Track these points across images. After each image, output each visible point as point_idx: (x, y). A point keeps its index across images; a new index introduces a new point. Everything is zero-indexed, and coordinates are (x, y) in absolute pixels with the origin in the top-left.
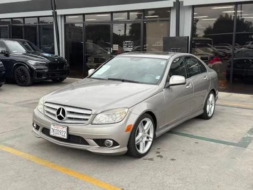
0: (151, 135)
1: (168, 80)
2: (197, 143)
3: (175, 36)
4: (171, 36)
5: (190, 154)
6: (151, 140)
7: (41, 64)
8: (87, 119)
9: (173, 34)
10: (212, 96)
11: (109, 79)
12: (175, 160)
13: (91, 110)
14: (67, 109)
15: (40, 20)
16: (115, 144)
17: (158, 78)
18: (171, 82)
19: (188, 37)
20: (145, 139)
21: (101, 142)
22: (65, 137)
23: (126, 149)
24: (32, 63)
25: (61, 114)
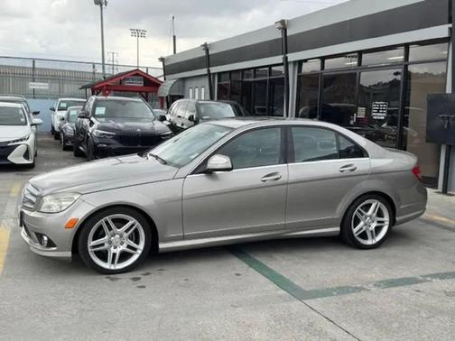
0: (141, 245)
2: (240, 275)
18: (209, 165)
20: (122, 248)
23: (68, 254)
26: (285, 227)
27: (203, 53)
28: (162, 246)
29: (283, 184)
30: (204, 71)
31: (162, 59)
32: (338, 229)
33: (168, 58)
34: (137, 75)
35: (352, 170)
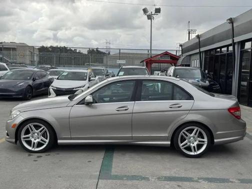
20: (38, 140)
26: (132, 138)
27: (197, 40)
28: (59, 141)
29: (129, 113)
30: (197, 51)
31: (181, 46)
32: (169, 143)
33: (184, 44)
34: (166, 54)
35: (179, 107)
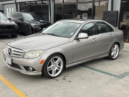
0: (62, 67)
1: (77, 36)
2: (93, 73)
3: (110, 10)
4: (108, 10)
5: (83, 79)
6: (61, 69)
7: (37, 25)
8: (21, 55)
9: (109, 9)
10: (116, 46)
11: (48, 34)
12: (71, 82)
13: (23, 50)
14: (13, 49)
15: (43, 2)
16: (34, 70)
17: (72, 34)
18: (79, 37)
19: (118, 11)
20: (56, 68)
21: (27, 68)
22: (11, 64)
23: (41, 73)
24: (33, 25)
25: (10, 51)
